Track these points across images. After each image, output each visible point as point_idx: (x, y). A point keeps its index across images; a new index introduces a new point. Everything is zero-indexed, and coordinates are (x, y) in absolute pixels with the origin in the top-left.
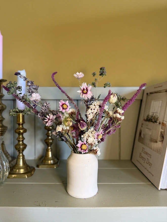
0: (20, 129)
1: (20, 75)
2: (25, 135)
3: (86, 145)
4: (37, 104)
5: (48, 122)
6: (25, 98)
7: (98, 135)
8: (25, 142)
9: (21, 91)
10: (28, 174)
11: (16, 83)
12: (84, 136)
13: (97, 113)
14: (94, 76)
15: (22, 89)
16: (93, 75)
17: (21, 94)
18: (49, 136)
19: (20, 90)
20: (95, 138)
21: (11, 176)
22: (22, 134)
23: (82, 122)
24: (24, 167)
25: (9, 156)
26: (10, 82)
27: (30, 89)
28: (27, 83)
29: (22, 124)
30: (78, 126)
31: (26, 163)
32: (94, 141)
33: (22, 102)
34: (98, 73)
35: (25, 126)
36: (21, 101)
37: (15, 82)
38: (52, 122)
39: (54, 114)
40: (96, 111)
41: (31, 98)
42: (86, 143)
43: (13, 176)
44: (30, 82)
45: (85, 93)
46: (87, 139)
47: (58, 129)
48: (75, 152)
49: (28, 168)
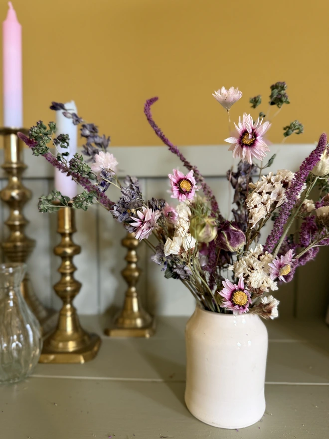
0: (64, 246)
1: (62, 111)
2: (77, 260)
3: (245, 291)
4: (109, 182)
5: (139, 228)
6: (78, 166)
7: (280, 266)
8: (77, 276)
9: (66, 148)
10: (85, 354)
11: (54, 127)
12: (237, 266)
13: (276, 203)
14: (254, 106)
15: (70, 142)
16: (252, 105)
17: (66, 154)
18: (130, 263)
19: (66, 144)
20: (269, 275)
21: (47, 359)
22: (71, 258)
23: (234, 229)
24: (76, 336)
25: (40, 308)
26: (38, 123)
27: (88, 144)
28: (81, 130)
29: (70, 235)
30: (221, 240)
31: (80, 326)
32: (266, 282)
33: (71, 177)
34: (265, 99)
35: (77, 239)
36: (68, 175)
37: (52, 125)
38: (149, 228)
39: (154, 206)
40: (273, 197)
41: (94, 166)
42: (242, 286)
43: (52, 357)
44: (88, 127)
45: (247, 145)
46: (246, 275)
47: (170, 247)
48: (207, 309)
49: (86, 338)
